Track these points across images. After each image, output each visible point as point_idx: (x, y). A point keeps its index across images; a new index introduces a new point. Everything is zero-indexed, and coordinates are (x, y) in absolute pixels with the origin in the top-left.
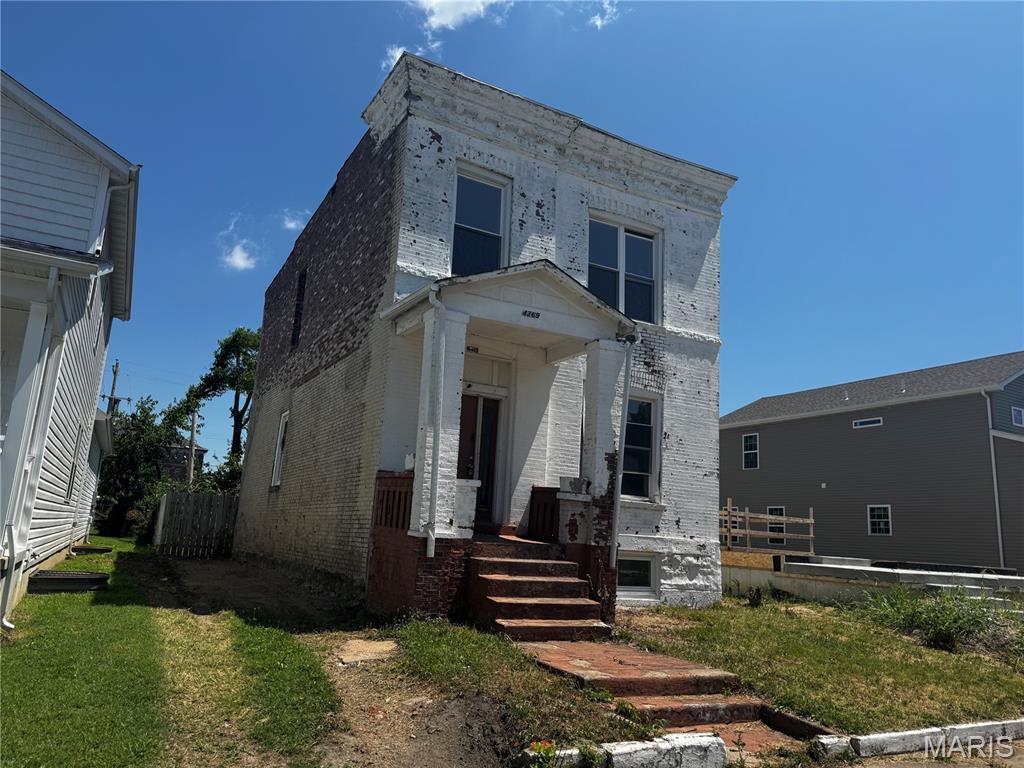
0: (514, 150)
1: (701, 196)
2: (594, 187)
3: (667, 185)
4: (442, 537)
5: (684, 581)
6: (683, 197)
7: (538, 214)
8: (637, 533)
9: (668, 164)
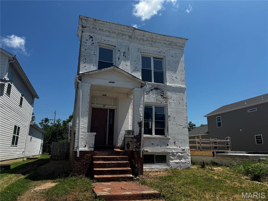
0: (115, 38)
1: (177, 45)
2: (142, 47)
3: (165, 44)
4: (82, 150)
5: (178, 161)
6: (171, 46)
7: (124, 55)
8: (161, 147)
9: (165, 37)
